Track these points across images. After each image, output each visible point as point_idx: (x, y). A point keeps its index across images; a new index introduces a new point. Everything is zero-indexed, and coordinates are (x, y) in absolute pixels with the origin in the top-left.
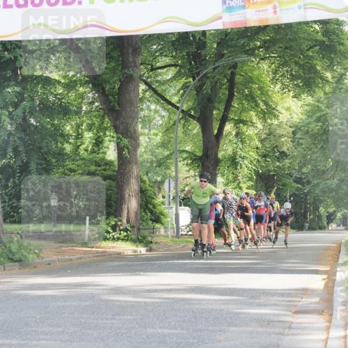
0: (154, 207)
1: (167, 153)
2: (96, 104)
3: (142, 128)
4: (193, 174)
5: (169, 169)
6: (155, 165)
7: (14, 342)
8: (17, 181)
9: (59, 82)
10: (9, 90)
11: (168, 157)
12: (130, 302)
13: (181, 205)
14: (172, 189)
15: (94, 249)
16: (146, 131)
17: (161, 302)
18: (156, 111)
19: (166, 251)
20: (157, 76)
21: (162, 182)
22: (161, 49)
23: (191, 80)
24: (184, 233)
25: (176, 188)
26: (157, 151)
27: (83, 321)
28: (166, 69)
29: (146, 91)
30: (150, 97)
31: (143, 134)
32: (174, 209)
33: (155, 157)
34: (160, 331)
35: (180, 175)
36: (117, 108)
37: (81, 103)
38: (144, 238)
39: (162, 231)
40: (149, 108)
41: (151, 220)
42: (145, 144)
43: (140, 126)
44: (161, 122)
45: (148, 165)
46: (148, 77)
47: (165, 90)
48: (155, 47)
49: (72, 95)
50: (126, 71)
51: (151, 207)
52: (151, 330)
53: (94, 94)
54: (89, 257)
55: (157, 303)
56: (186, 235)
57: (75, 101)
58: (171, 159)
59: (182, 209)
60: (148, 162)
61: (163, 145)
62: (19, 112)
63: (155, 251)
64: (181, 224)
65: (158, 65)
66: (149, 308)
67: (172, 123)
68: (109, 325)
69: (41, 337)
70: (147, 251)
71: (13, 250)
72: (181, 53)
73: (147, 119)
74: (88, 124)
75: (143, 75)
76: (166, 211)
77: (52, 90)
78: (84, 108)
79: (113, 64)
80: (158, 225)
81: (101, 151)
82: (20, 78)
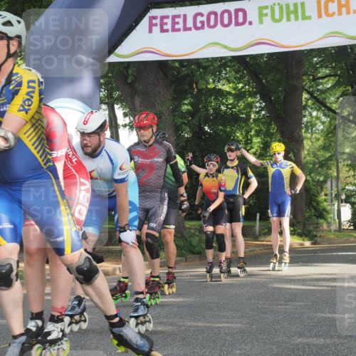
0: (318, 204)
1: (328, 155)
2: (263, 112)
3: (305, 132)
4: (353, 174)
5: (331, 169)
6: (317, 166)
7: (200, 324)
8: (194, 183)
9: (229, 93)
10: (186, 102)
11: (330, 159)
12: (300, 289)
13: (342, 202)
14: (334, 187)
15: (264, 243)
16: (309, 135)
17: (329, 290)
18: (318, 118)
19: (329, 244)
20: (318, 85)
21: (325, 181)
22: (321, 61)
23: (349, 88)
24: (346, 228)
25: (337, 186)
26: (319, 153)
27: (260, 306)
28: (326, 79)
29: (308, 100)
30: (313, 104)
31: (306, 138)
32: (336, 205)
33: (317, 158)
34: (330, 315)
35: (341, 175)
36: (283, 115)
37: (250, 112)
38: (310, 232)
39: (325, 226)
40: (311, 114)
41: (315, 216)
42: (307, 147)
43: (303, 131)
44: (322, 127)
45: (311, 166)
46: (310, 87)
47: (325, 99)
48: (315, 59)
49: (241, 104)
50: (291, 82)
51: (315, 204)
52: (322, 315)
53: (261, 103)
54: (261, 250)
55: (325, 290)
56: (347, 229)
57: (244, 110)
58: (332, 160)
59: (344, 206)
60: (310, 164)
61: (325, 148)
62: (195, 121)
63: (319, 244)
64: (343, 220)
65: (319, 75)
66: (318, 295)
67: (332, 128)
68: (284, 310)
69: (224, 321)
70: (312, 244)
71: (194, 244)
72: (340, 64)
73: (309, 124)
74: (256, 131)
75: (306, 85)
76: (329, 208)
77: (224, 101)
78: (253, 116)
79: (278, 76)
80: (321, 221)
81: (268, 154)
82: (196, 90)
